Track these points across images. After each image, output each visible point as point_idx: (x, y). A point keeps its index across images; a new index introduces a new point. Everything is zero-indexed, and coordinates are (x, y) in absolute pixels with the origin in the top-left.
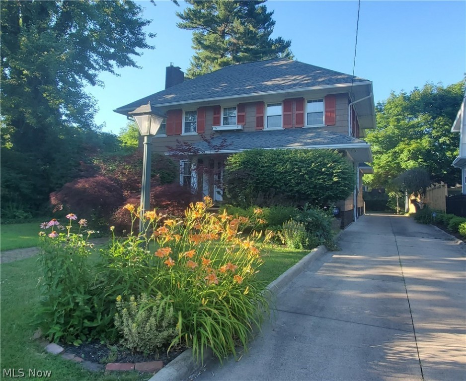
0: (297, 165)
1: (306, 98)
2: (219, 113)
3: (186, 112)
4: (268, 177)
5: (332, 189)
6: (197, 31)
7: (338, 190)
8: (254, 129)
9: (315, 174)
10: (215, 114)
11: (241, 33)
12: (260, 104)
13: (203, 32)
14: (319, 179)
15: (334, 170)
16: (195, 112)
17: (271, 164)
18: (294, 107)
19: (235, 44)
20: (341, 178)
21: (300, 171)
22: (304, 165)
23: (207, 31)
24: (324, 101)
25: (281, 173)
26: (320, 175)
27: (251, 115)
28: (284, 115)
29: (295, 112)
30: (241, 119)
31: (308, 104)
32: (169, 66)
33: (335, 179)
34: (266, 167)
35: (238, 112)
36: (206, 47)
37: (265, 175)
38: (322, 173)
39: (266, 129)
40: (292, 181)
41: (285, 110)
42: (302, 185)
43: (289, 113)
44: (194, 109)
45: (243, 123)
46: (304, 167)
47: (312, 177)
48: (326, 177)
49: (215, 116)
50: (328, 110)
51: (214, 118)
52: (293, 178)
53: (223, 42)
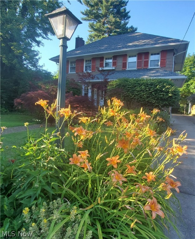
0: (148, 87)
1: (151, 52)
2: (103, 61)
3: (86, 60)
4: (131, 93)
5: (167, 100)
6: (91, 22)
7: (171, 101)
8: (121, 69)
9: (158, 92)
10: (101, 61)
11: (113, 22)
12: (124, 56)
13: (94, 22)
14: (160, 95)
15: (169, 89)
16: (90, 61)
17: (133, 86)
18: (143, 57)
19: (109, 29)
20: (174, 94)
21: (150, 90)
22: (152, 87)
23: (96, 22)
24: (160, 54)
25: (138, 91)
26: (161, 93)
27: (120, 62)
28: (138, 62)
29: (144, 60)
30: (114, 64)
31: (151, 56)
32: (77, 37)
33: (170, 95)
34: (130, 87)
35: (113, 60)
36: (95, 30)
37: (130, 92)
38: (162, 91)
39: (128, 69)
40: (145, 95)
41: (138, 59)
42: (150, 98)
43: (140, 60)
44: (90, 59)
45: (115, 66)
46: (152, 88)
47: (156, 94)
48: (164, 93)
49: (101, 62)
50: (163, 58)
51: (101, 63)
52: (145, 94)
53: (104, 27)
